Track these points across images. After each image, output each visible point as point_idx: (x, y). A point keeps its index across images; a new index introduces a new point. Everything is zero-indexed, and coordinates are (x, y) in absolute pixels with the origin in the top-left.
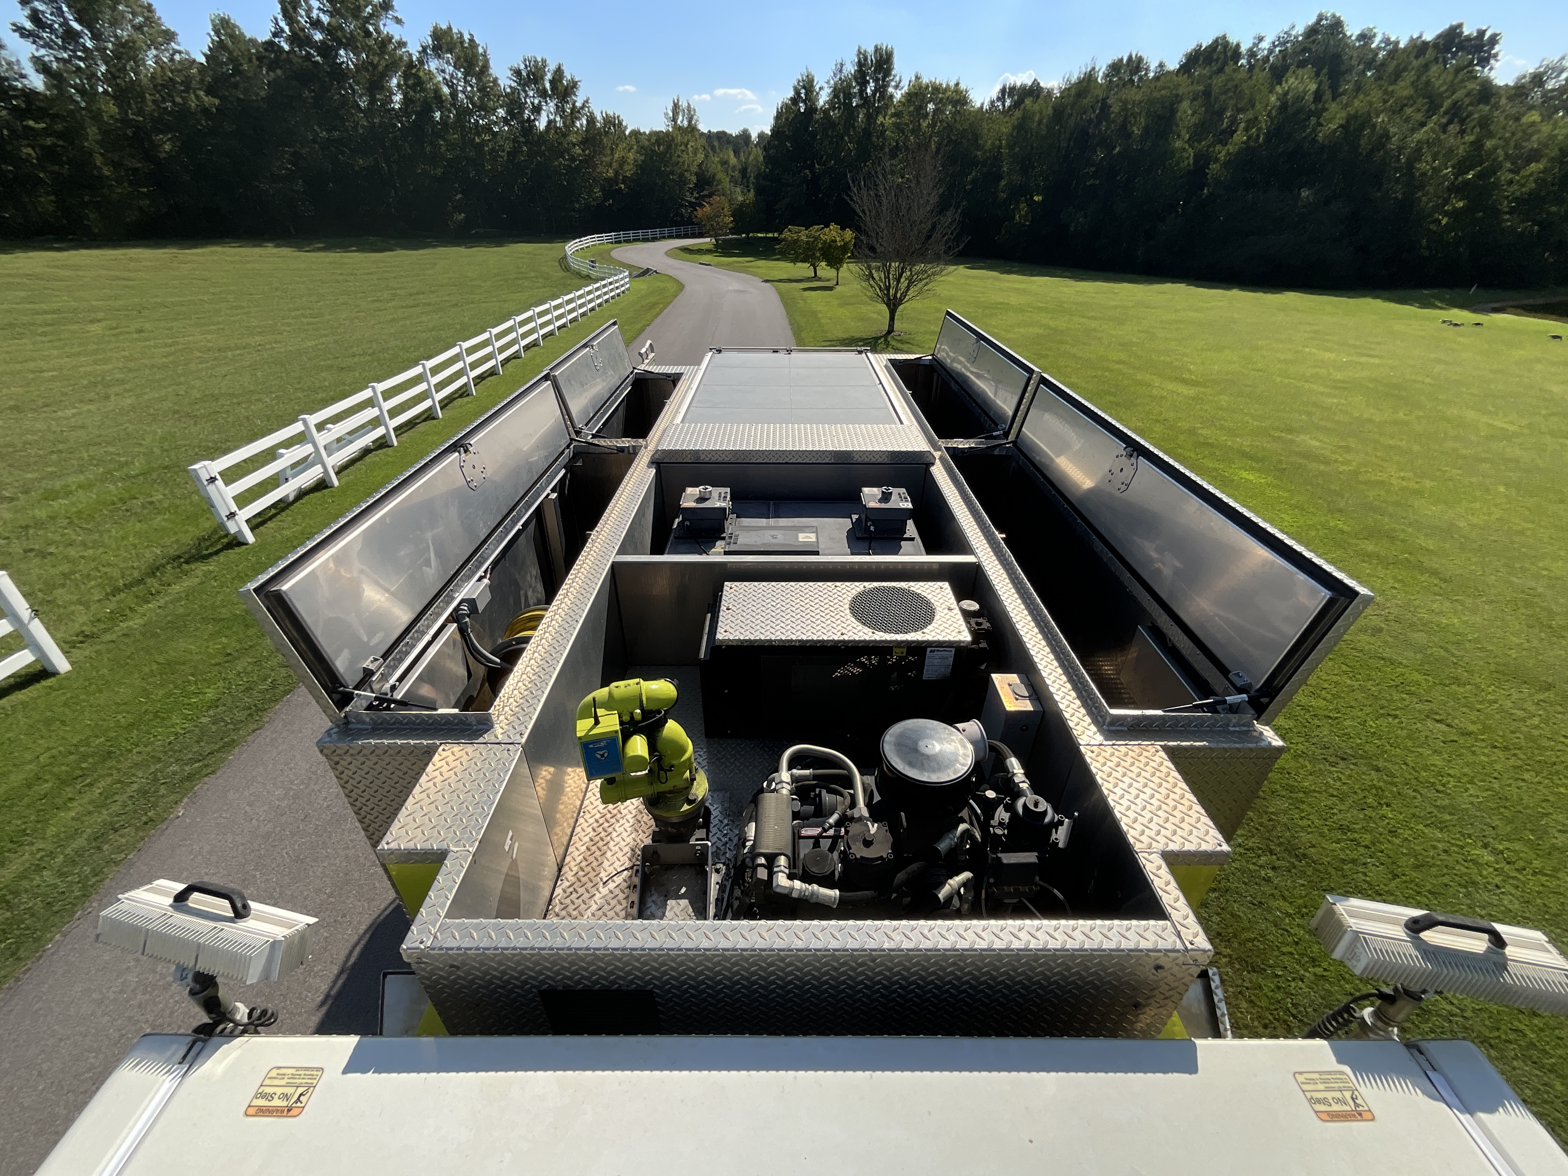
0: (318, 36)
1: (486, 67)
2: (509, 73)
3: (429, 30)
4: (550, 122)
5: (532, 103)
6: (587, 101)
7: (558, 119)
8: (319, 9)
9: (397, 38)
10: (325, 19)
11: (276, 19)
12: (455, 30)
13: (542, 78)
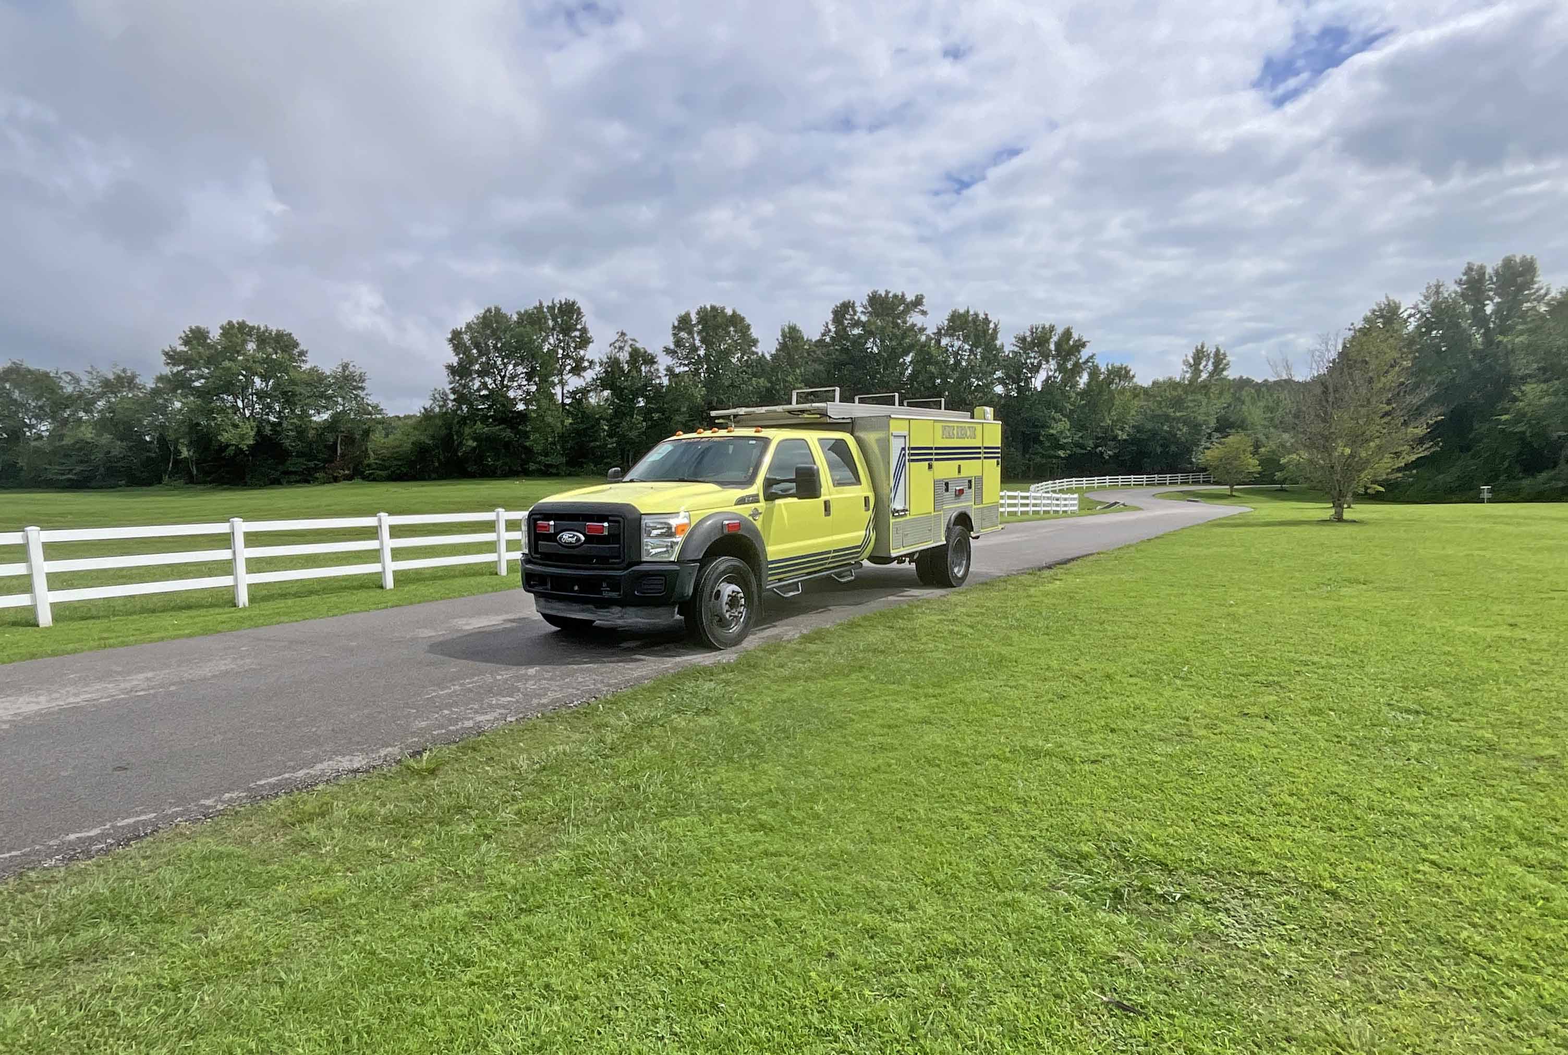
0: (856, 331)
1: (994, 336)
2: (1014, 341)
3: (947, 315)
4: (1049, 378)
5: (1032, 364)
6: (1091, 357)
7: (1057, 374)
8: (862, 312)
9: (919, 325)
10: (864, 318)
11: (827, 324)
12: (971, 312)
13: (1047, 341)
